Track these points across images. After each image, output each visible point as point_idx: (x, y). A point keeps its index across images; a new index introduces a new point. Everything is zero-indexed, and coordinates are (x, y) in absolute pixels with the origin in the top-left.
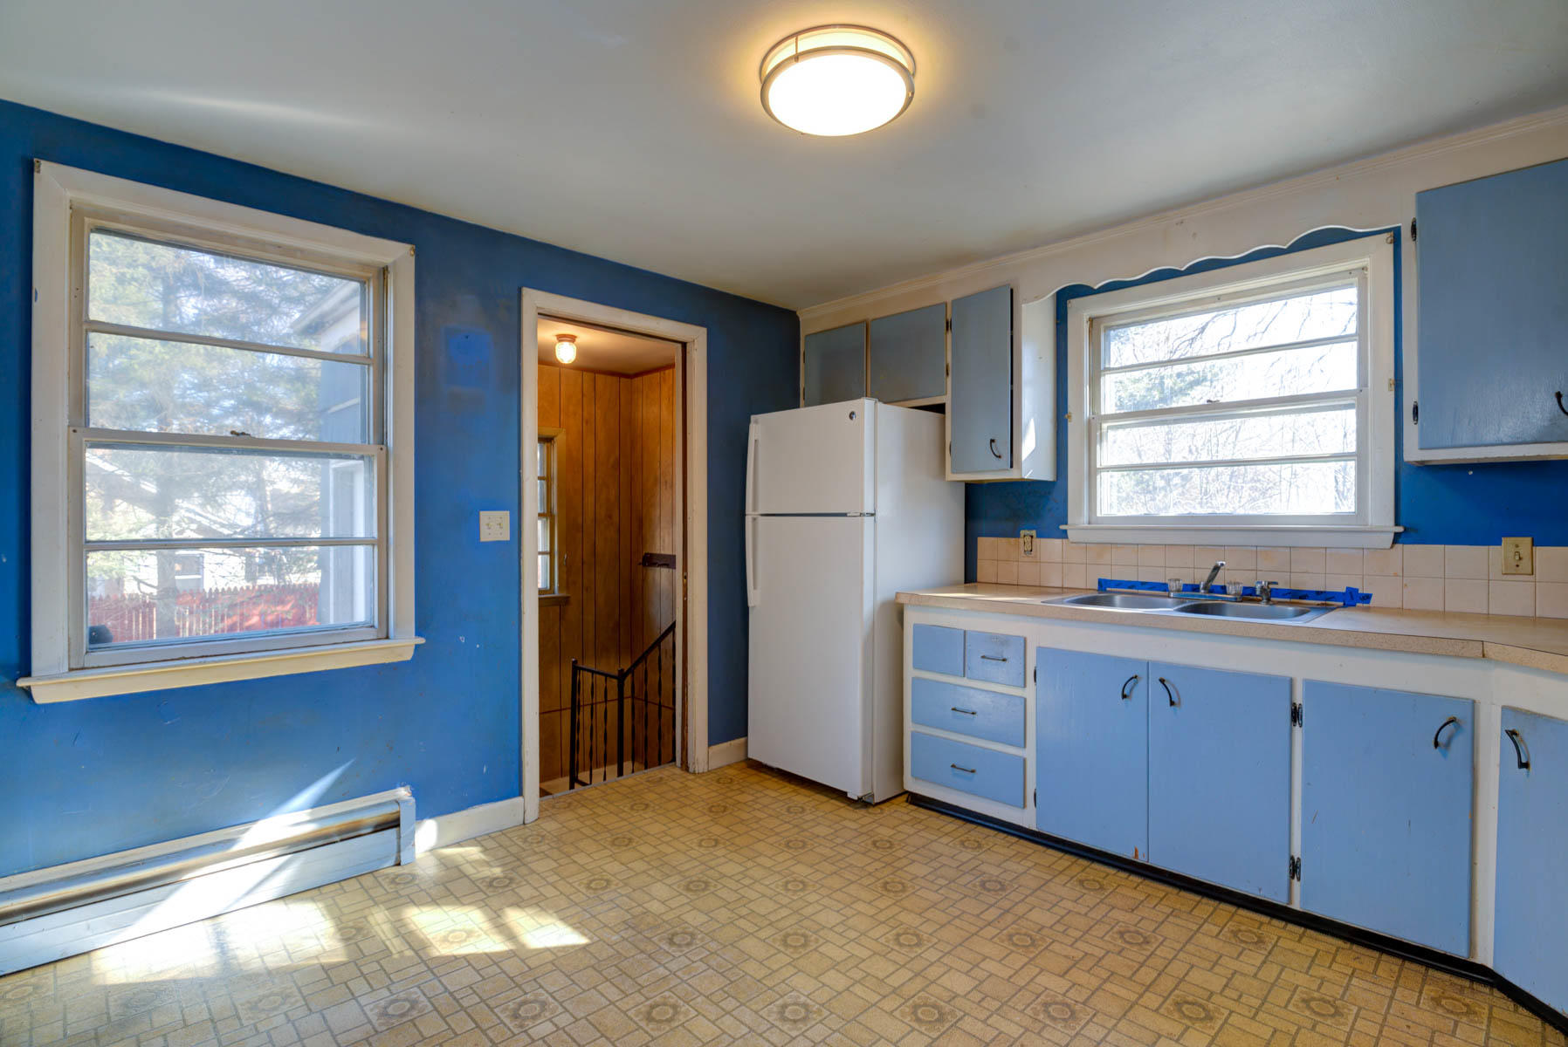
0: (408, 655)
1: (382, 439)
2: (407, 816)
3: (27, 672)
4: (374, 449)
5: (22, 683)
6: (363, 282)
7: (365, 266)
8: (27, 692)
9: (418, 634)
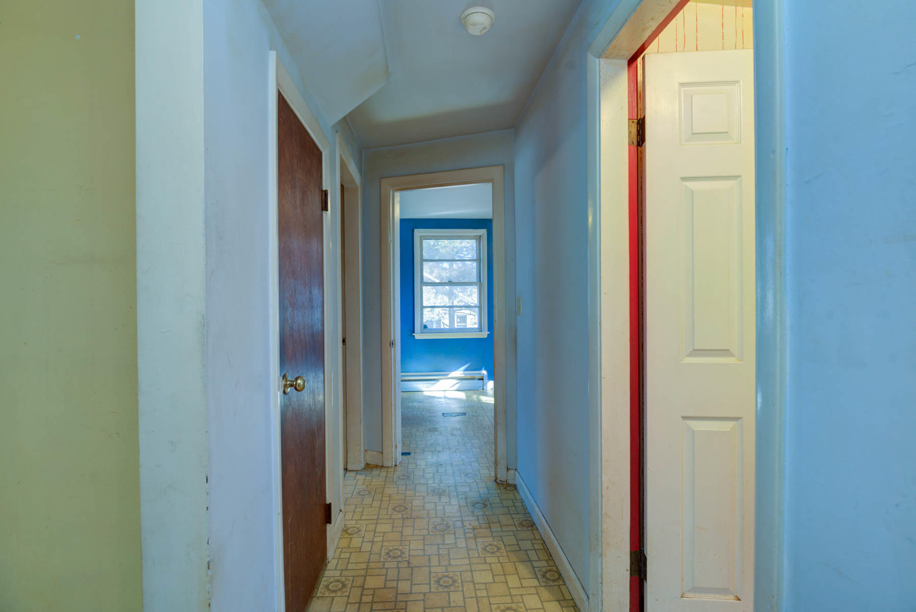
0: (486, 337)
1: (480, 281)
2: (486, 379)
3: (414, 332)
4: (478, 284)
5: (413, 334)
6: (477, 239)
7: (476, 236)
8: (414, 336)
9: (489, 331)
